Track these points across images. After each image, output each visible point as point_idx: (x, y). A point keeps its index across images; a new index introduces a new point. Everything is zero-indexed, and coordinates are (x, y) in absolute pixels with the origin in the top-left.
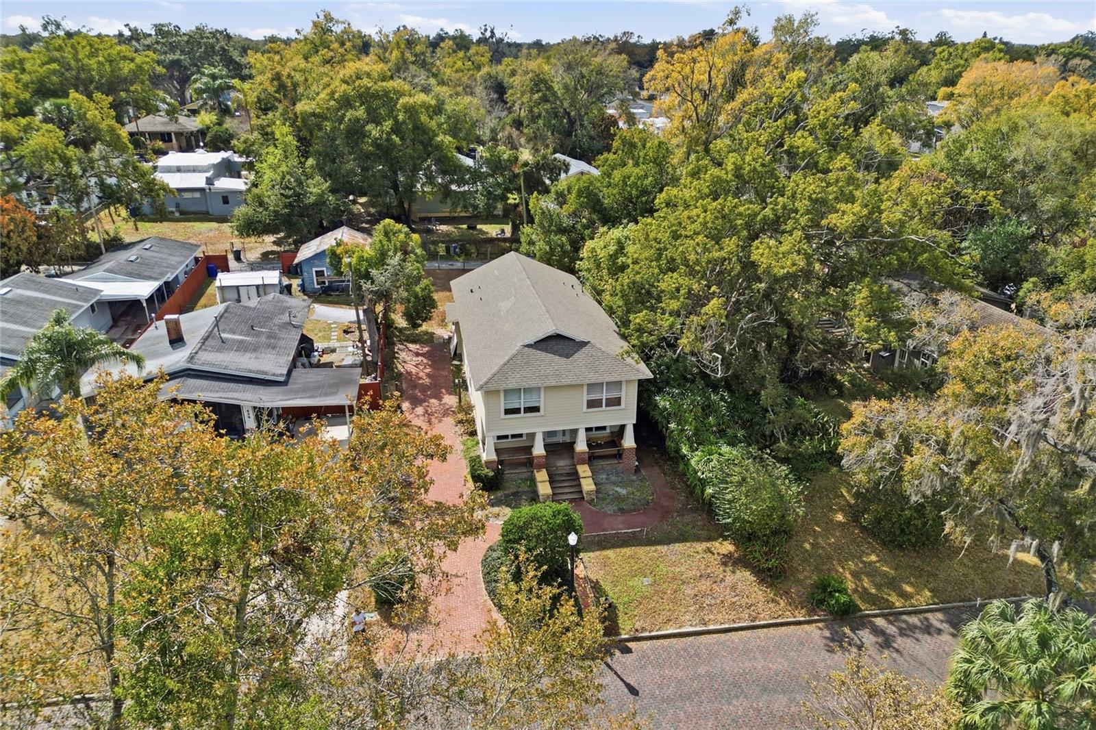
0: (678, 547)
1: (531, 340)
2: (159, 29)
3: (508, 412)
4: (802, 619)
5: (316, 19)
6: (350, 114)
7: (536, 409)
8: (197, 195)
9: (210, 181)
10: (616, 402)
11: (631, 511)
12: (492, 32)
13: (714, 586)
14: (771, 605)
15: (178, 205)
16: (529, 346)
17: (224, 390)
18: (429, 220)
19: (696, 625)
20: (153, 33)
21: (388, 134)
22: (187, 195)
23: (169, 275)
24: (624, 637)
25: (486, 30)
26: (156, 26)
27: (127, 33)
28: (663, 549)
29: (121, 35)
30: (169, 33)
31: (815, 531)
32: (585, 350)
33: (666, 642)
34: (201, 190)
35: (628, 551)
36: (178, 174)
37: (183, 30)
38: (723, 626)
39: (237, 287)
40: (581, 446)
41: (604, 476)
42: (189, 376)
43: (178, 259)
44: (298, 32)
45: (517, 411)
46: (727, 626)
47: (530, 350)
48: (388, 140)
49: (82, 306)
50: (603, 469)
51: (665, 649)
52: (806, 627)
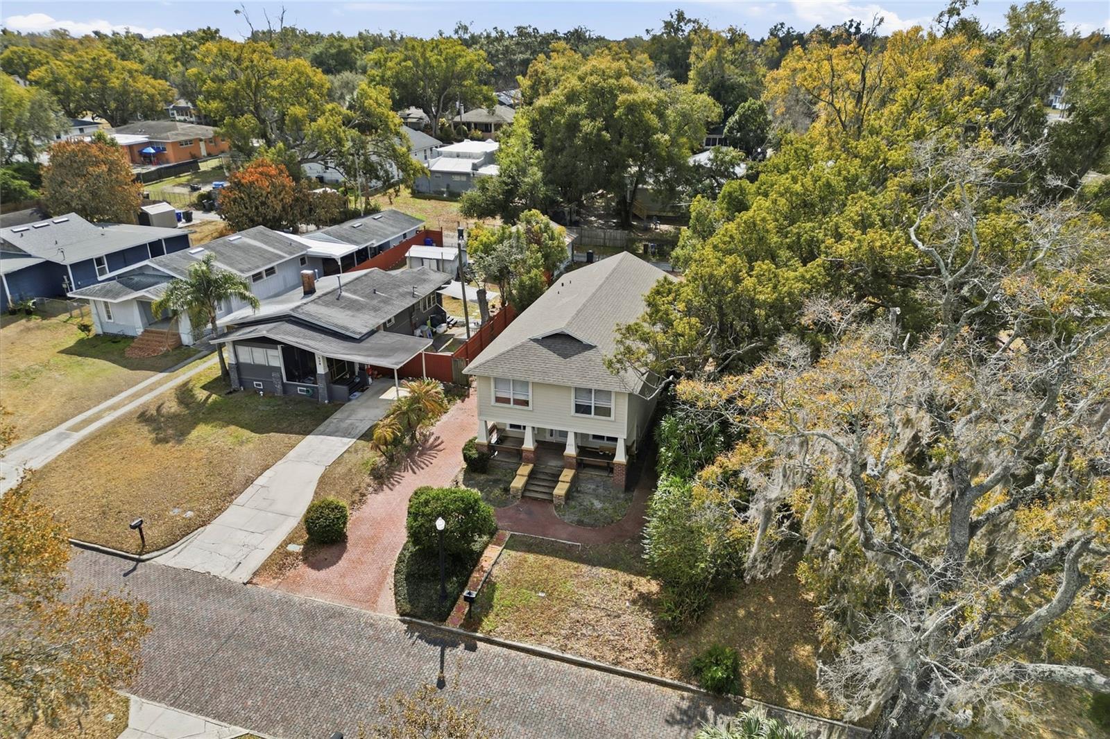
0: (603, 572)
1: (539, 334)
2: (521, 30)
3: (498, 400)
4: (670, 681)
5: (668, 19)
6: (572, 109)
7: (526, 403)
8: (464, 179)
9: (475, 167)
10: (605, 412)
11: (589, 525)
12: (858, 28)
13: (604, 619)
14: (648, 657)
15: (448, 187)
16: (536, 340)
17: (305, 337)
18: (650, 218)
19: (554, 649)
20: (515, 34)
21: (600, 130)
22: (457, 178)
23: (374, 242)
24: (478, 635)
25: (851, 26)
26: (519, 28)
27: (494, 34)
28: (585, 568)
29: (488, 36)
30: (529, 35)
31: (766, 599)
32: (587, 354)
33: (513, 653)
34: (467, 174)
35: (548, 560)
36: (457, 159)
37: (541, 32)
38: (580, 659)
39: (422, 259)
40: (571, 451)
41: (593, 487)
42: (287, 321)
43: (395, 230)
44: (648, 31)
45: (507, 401)
46: (584, 660)
47: (535, 344)
48: (599, 135)
49: (284, 257)
50: (592, 479)
51: (507, 659)
52: (669, 690)
